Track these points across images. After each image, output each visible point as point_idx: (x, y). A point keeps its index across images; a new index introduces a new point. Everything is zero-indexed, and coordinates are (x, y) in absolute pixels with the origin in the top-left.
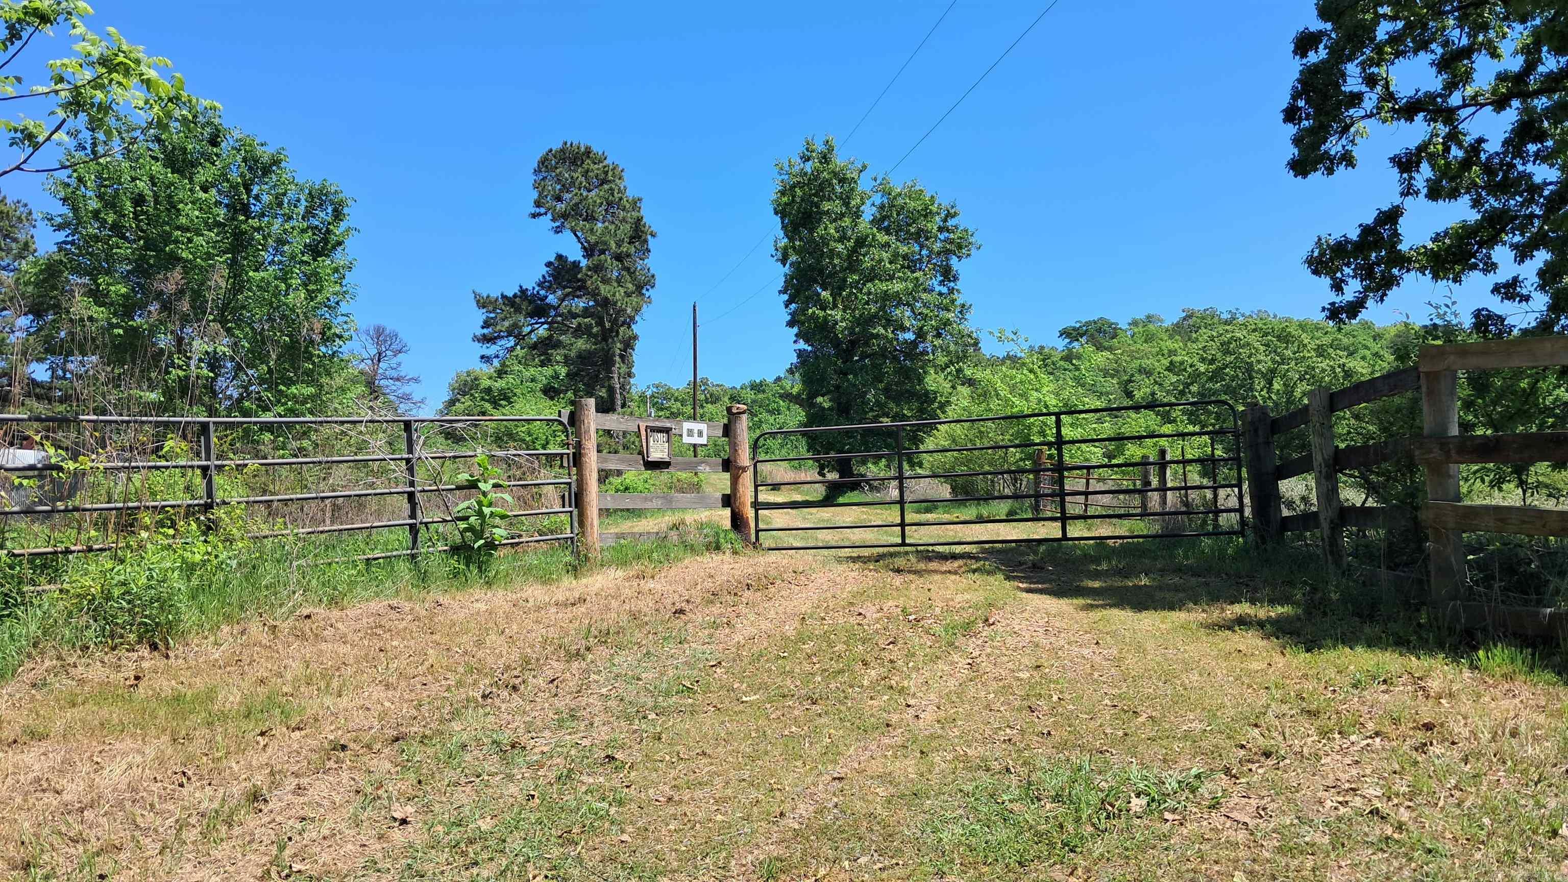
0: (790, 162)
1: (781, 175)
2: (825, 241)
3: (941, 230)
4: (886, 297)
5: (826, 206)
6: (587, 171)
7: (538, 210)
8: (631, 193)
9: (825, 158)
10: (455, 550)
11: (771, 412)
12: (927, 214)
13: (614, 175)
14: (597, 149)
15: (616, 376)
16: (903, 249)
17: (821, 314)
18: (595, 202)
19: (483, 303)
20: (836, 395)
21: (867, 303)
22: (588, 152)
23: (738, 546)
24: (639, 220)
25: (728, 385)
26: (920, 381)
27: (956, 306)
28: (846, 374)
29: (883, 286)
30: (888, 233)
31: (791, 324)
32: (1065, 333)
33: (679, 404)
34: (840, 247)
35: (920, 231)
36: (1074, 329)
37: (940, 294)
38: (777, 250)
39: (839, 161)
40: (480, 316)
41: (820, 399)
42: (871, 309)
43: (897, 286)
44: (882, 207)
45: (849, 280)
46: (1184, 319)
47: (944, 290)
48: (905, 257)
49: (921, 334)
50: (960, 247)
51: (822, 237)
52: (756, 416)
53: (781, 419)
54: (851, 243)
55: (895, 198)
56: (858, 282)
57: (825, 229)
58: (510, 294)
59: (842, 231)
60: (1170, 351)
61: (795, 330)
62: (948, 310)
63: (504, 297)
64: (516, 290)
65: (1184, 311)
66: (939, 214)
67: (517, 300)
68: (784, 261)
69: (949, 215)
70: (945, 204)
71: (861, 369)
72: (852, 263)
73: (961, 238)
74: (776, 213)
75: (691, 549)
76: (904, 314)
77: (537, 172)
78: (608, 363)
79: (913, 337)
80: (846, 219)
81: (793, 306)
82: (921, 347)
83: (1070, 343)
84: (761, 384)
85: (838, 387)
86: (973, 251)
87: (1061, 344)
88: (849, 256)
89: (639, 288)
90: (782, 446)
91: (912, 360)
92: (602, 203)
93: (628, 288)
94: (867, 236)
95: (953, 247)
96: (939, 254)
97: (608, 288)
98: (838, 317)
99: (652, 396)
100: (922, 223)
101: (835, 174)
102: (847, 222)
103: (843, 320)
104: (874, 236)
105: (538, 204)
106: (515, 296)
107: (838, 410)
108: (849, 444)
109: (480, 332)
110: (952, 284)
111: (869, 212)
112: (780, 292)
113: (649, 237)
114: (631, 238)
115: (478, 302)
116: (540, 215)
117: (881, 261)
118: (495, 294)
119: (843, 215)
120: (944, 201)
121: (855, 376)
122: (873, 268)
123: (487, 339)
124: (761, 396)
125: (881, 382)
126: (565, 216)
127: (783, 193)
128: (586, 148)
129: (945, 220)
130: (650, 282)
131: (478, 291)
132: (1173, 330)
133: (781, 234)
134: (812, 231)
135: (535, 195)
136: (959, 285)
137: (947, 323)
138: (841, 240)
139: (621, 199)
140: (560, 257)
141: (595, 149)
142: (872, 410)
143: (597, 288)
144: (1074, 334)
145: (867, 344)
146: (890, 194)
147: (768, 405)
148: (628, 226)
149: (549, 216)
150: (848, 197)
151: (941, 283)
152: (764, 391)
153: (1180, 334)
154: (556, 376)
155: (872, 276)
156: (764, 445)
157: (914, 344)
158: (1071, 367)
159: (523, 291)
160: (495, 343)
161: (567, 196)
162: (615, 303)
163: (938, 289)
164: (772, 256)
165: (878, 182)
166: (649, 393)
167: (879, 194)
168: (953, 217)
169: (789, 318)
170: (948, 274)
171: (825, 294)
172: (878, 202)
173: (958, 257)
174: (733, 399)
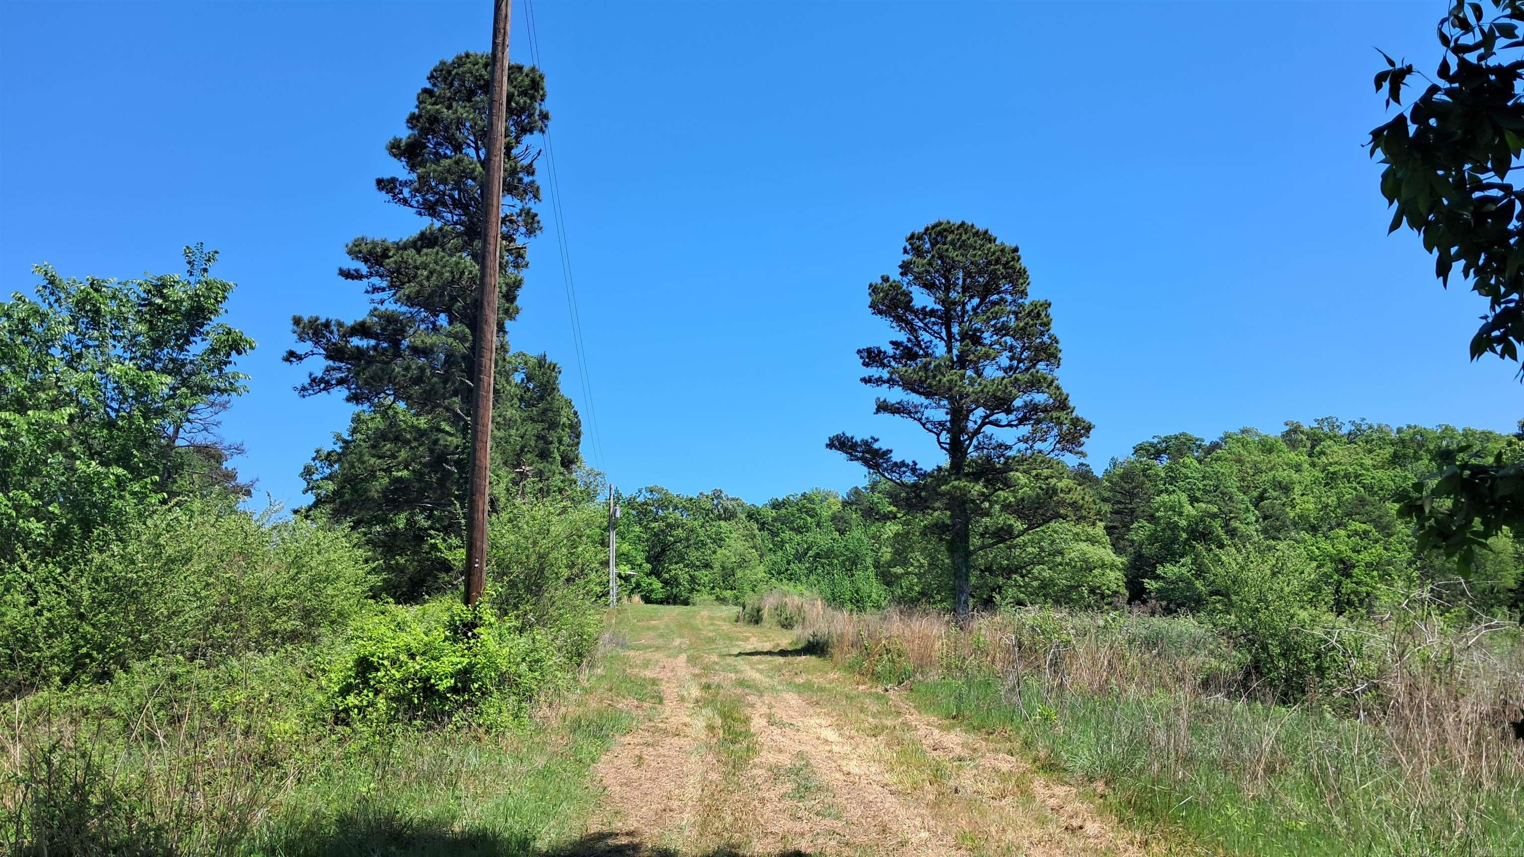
11: (798, 531)
25: (748, 501)
36: (1152, 445)
52: (777, 536)
53: (810, 537)
65: (1286, 425)
84: (784, 501)
90: (811, 572)
144: (1154, 450)
147: (792, 522)
156: (787, 570)
174: (750, 516)
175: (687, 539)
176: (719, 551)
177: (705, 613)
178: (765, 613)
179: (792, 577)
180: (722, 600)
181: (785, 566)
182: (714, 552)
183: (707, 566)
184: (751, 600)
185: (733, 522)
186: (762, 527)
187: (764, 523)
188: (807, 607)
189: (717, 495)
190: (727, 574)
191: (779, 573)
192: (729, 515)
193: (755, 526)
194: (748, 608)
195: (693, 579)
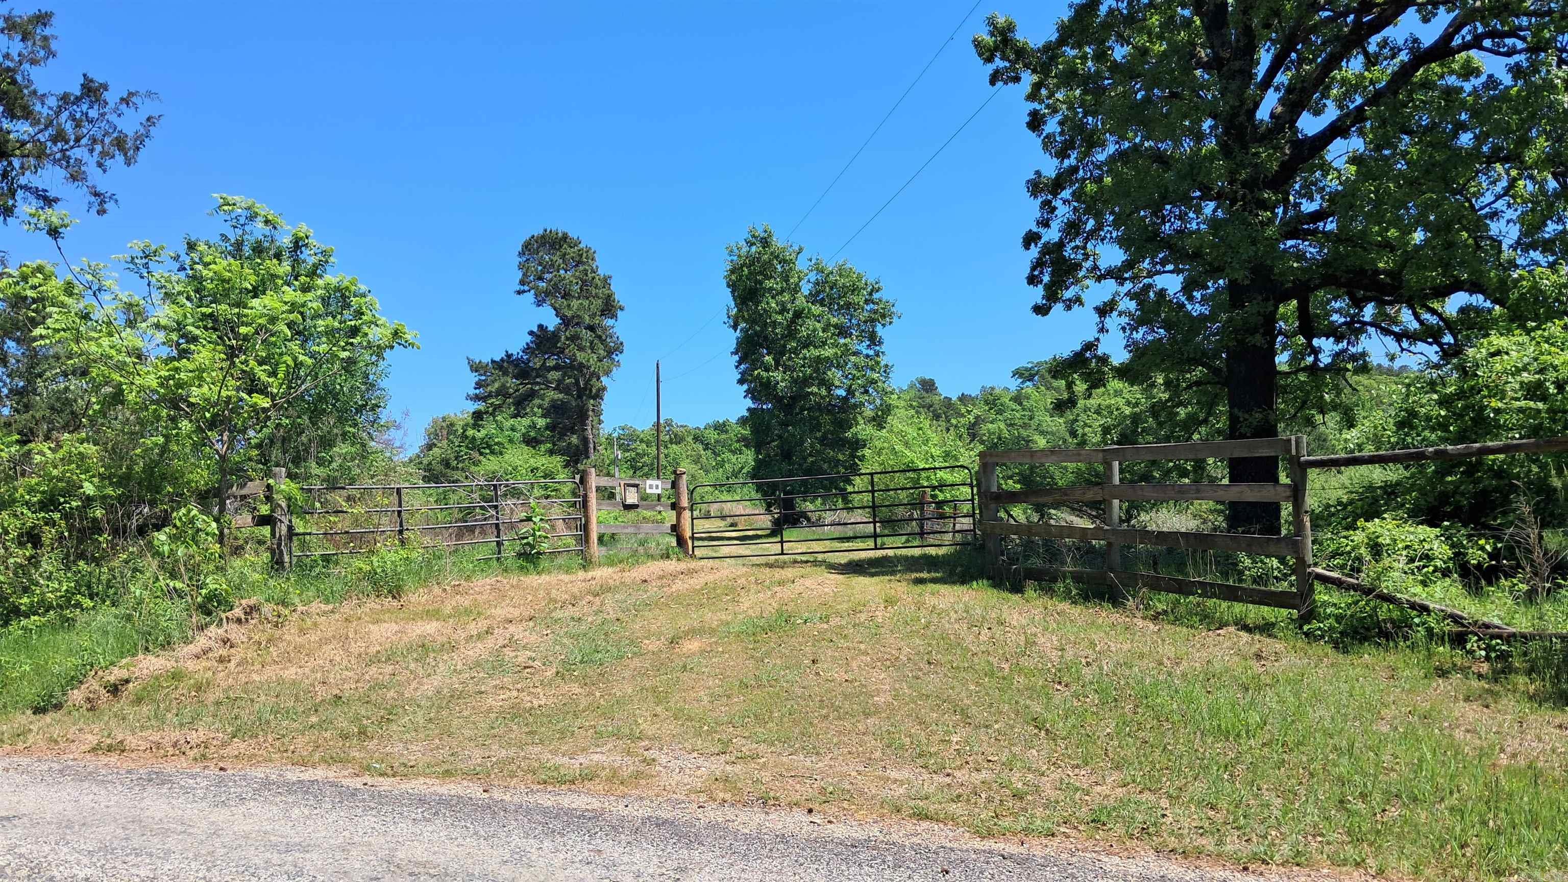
0: (738, 246)
1: (730, 256)
2: (768, 313)
3: (867, 302)
4: (818, 360)
5: (769, 284)
6: (565, 254)
7: (522, 288)
8: (602, 272)
9: (766, 242)
10: (520, 555)
11: (734, 452)
12: (855, 289)
13: (587, 258)
14: (572, 234)
15: (589, 428)
16: (834, 320)
17: (764, 374)
18: (572, 281)
19: (476, 368)
21: (803, 366)
22: (565, 237)
23: (681, 556)
24: (609, 296)
25: (691, 425)
26: (851, 430)
27: (881, 367)
29: (815, 352)
30: (822, 305)
31: (741, 382)
32: (1017, 373)
33: (644, 446)
34: (779, 318)
35: (848, 305)
36: (1027, 369)
37: (867, 356)
38: (729, 318)
39: (778, 242)
40: (474, 378)
42: (806, 371)
43: (828, 352)
44: (817, 283)
45: (789, 347)
47: (871, 353)
48: (836, 326)
49: (850, 392)
50: (883, 316)
51: (765, 310)
52: (719, 455)
54: (790, 315)
55: (827, 275)
56: (796, 348)
57: (768, 303)
58: (498, 359)
59: (782, 304)
60: (1116, 391)
61: (745, 387)
62: (874, 370)
63: (493, 361)
64: (503, 355)
66: (865, 289)
67: (505, 364)
68: (735, 327)
70: (871, 280)
72: (791, 332)
73: (884, 308)
74: (728, 286)
75: (652, 557)
76: (835, 375)
77: (521, 254)
78: (582, 416)
79: (844, 394)
80: (786, 294)
81: (742, 366)
82: (851, 402)
83: (1022, 383)
84: (724, 424)
86: (895, 320)
87: (1014, 384)
88: (789, 326)
89: (610, 353)
91: (844, 412)
92: (577, 282)
93: (600, 354)
94: (804, 309)
95: (877, 317)
96: (865, 322)
97: (583, 354)
98: (779, 378)
99: (619, 438)
100: (851, 296)
101: (775, 256)
102: (786, 297)
103: (783, 380)
104: (810, 309)
105: (522, 283)
106: (502, 360)
109: (472, 392)
110: (878, 348)
111: (806, 288)
112: (732, 353)
113: (618, 310)
114: (602, 311)
115: (471, 366)
116: (524, 292)
118: (486, 359)
119: (783, 291)
120: (870, 278)
122: (808, 337)
123: (477, 398)
124: (724, 436)
126: (547, 293)
127: (732, 272)
128: (564, 234)
129: (871, 294)
130: (619, 348)
131: (471, 357)
133: (733, 304)
134: (757, 304)
135: (520, 275)
136: (883, 348)
137: (873, 382)
138: (781, 312)
139: (593, 278)
140: (541, 327)
143: (574, 355)
144: (1027, 374)
145: (804, 400)
146: (823, 272)
147: (730, 445)
148: (600, 301)
149: (532, 292)
150: (788, 276)
151: (868, 347)
152: (727, 432)
154: (533, 426)
155: (807, 343)
157: (845, 399)
158: (1019, 407)
159: (509, 356)
160: (485, 401)
161: (548, 276)
162: (588, 368)
163: (865, 352)
164: (725, 323)
165: (813, 262)
166: (615, 435)
167: (814, 273)
168: (877, 291)
169: (739, 376)
170: (874, 340)
171: (768, 359)
172: (813, 279)
174: (696, 439)
181: (725, 480)
185: (682, 445)
186: (707, 447)
187: (707, 444)
189: (666, 423)
192: (678, 439)
193: (701, 447)
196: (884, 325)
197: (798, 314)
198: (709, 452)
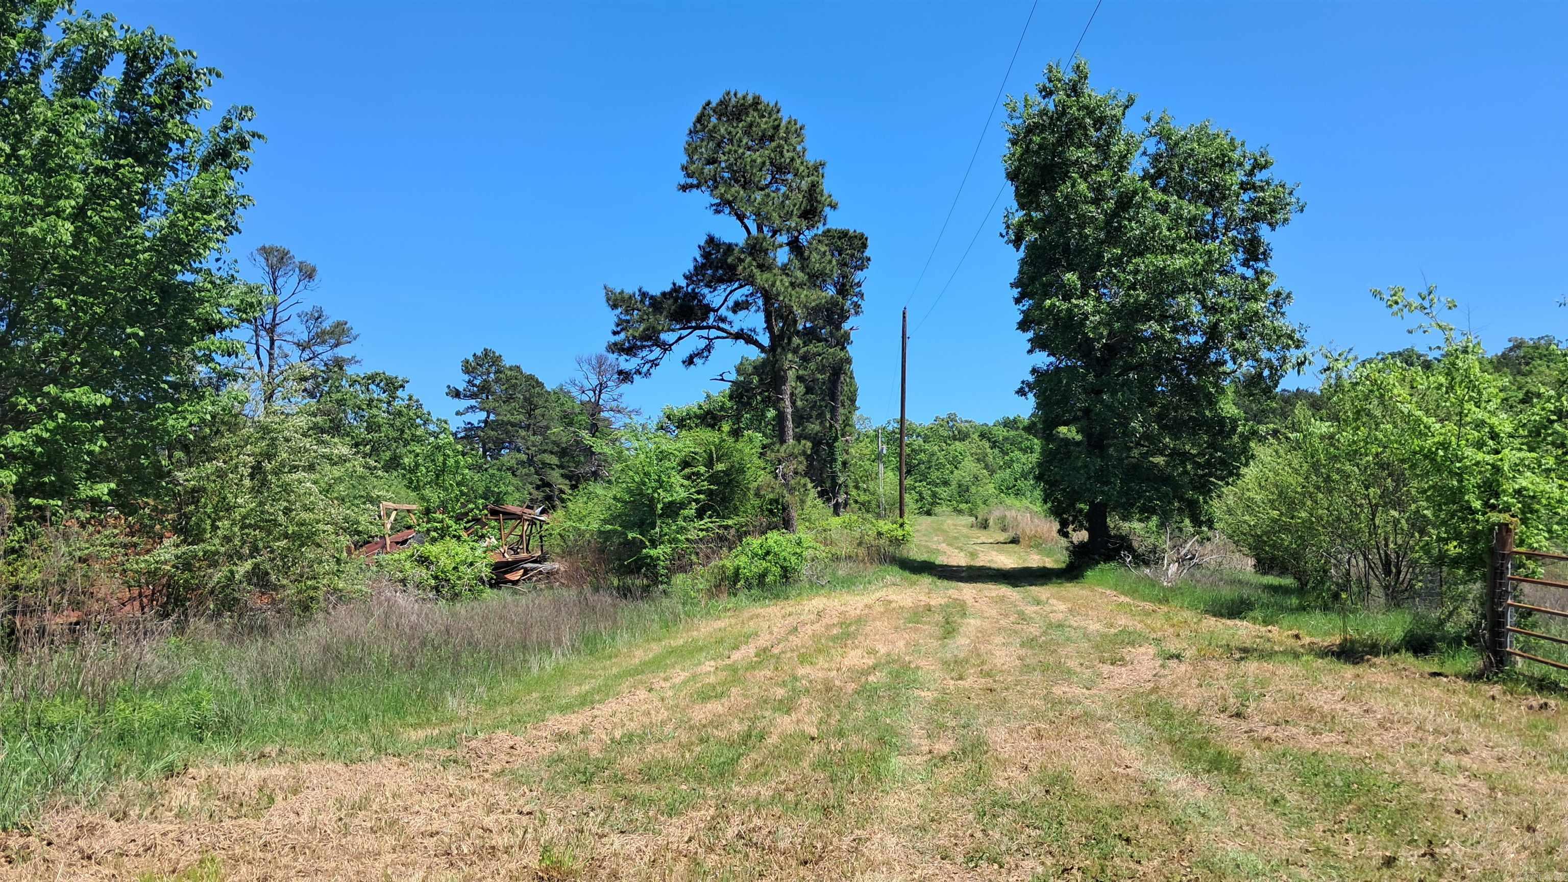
0: (1026, 100)
1: (1011, 118)
2: (1072, 202)
3: (1244, 187)
4: (1161, 278)
5: (1075, 154)
7: (690, 181)
8: (811, 158)
9: (1075, 90)
12: (1223, 163)
13: (788, 132)
14: (768, 98)
15: (787, 397)
17: (1065, 306)
18: (755, 161)
19: (616, 301)
20: (1084, 423)
21: (1133, 287)
22: (756, 102)
25: (979, 421)
26: (1212, 402)
27: (1267, 295)
28: (1099, 392)
31: (1023, 326)
33: (921, 440)
34: (1094, 211)
37: (1244, 277)
38: (1008, 227)
39: (1093, 92)
40: (611, 317)
41: (1063, 429)
42: (1138, 295)
43: (1179, 263)
44: (1157, 157)
45: (1107, 256)
46: (1511, 350)
47: (1250, 272)
49: (1214, 334)
50: (1273, 211)
51: (1066, 197)
52: (1007, 454)
54: (1112, 204)
55: (1176, 144)
56: (1120, 257)
57: (1073, 186)
59: (1098, 190)
61: (1030, 334)
62: (1256, 300)
63: (644, 295)
65: (1510, 341)
66: (1240, 164)
67: (666, 300)
68: (1017, 242)
69: (1258, 166)
70: (1252, 149)
71: (1123, 385)
72: (1113, 234)
73: (1275, 197)
76: (1189, 305)
77: (692, 132)
78: (777, 380)
79: (1201, 340)
80: (1104, 172)
81: (1027, 302)
82: (1213, 356)
84: (1014, 421)
85: (1087, 412)
86: (1292, 216)
88: (1108, 223)
91: (1199, 374)
92: (764, 163)
93: (796, 278)
94: (1135, 193)
95: (1263, 209)
98: (1089, 309)
100: (1217, 176)
101: (1090, 112)
102: (1105, 175)
103: (1096, 312)
104: (1145, 191)
105: (689, 172)
107: (1089, 445)
108: (1103, 492)
109: (612, 339)
110: (1261, 265)
111: (1138, 165)
112: (1012, 285)
113: (827, 210)
114: (804, 210)
115: (608, 300)
116: (691, 186)
117: (1155, 227)
118: (630, 288)
119: (1099, 167)
120: (1250, 146)
121: (1114, 393)
122: (1142, 238)
125: (1152, 405)
127: (1015, 142)
128: (754, 98)
129: (1251, 173)
131: (611, 286)
132: (1499, 362)
133: (1014, 205)
134: (1055, 191)
135: (684, 160)
136: (1271, 266)
137: (1255, 318)
138: (1096, 201)
139: (794, 161)
140: (712, 240)
141: (765, 99)
142: (1138, 444)
145: (1132, 352)
146: (1169, 138)
148: (800, 196)
149: (704, 187)
150: (1108, 144)
151: (1245, 263)
153: (1507, 366)
155: (1140, 249)
157: (1205, 349)
159: (670, 288)
160: (635, 355)
163: (1240, 270)
164: (1001, 235)
165: (1153, 123)
167: (1154, 140)
168: (1265, 167)
169: (1020, 318)
170: (1254, 251)
171: (1071, 277)
172: (1152, 150)
173: (1270, 224)
174: (982, 436)
175: (929, 462)
176: (956, 472)
177: (949, 522)
178: (991, 522)
179: (1018, 493)
180: (960, 512)
181: (1013, 482)
182: (952, 472)
183: (946, 483)
184: (982, 512)
185: (967, 442)
186: (994, 444)
187: (995, 442)
188: (1019, 517)
189: (952, 418)
190: (963, 491)
191: (1008, 488)
192: (962, 436)
193: (987, 445)
194: (980, 518)
195: (934, 495)
196: (1272, 226)
197: (1125, 202)
198: (996, 451)
